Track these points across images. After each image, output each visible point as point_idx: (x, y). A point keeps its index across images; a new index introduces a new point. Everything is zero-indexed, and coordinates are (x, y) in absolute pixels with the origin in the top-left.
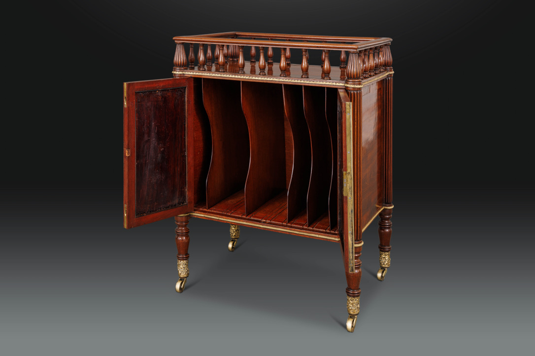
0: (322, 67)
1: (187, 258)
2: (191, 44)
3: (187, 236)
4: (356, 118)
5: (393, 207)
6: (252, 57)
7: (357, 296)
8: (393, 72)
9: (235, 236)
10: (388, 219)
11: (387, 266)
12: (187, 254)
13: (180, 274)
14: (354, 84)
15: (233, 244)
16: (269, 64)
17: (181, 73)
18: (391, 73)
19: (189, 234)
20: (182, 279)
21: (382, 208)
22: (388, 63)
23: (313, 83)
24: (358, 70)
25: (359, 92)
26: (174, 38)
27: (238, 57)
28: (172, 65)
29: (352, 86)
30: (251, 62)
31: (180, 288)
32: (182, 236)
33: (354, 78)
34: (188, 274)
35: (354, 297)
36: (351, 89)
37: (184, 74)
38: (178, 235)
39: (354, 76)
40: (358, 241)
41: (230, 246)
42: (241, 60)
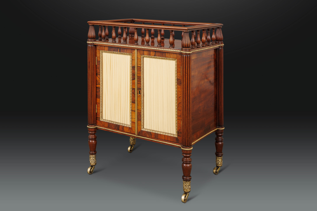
0: (182, 40)
1: (95, 154)
2: (100, 26)
3: (95, 140)
4: (187, 71)
5: (224, 128)
6: (143, 34)
7: (188, 181)
8: (224, 45)
9: (132, 143)
10: (221, 136)
11: (220, 166)
12: (95, 151)
13: (91, 163)
14: (186, 51)
15: (131, 148)
16: (152, 38)
17: (91, 42)
18: (221, 45)
19: (96, 139)
20: (92, 166)
21: (216, 128)
22: (219, 39)
23: (164, 50)
24: (188, 43)
25: (188, 56)
26: (88, 22)
27: (134, 34)
28: (86, 38)
29: (184, 52)
30: (142, 37)
31: (90, 172)
32: (92, 140)
33: (186, 47)
34: (96, 164)
35: (187, 181)
36: (184, 54)
37: (93, 43)
38: (90, 140)
39: (186, 46)
40: (189, 146)
41: (129, 149)
42: (136, 36)
